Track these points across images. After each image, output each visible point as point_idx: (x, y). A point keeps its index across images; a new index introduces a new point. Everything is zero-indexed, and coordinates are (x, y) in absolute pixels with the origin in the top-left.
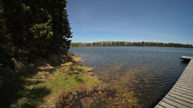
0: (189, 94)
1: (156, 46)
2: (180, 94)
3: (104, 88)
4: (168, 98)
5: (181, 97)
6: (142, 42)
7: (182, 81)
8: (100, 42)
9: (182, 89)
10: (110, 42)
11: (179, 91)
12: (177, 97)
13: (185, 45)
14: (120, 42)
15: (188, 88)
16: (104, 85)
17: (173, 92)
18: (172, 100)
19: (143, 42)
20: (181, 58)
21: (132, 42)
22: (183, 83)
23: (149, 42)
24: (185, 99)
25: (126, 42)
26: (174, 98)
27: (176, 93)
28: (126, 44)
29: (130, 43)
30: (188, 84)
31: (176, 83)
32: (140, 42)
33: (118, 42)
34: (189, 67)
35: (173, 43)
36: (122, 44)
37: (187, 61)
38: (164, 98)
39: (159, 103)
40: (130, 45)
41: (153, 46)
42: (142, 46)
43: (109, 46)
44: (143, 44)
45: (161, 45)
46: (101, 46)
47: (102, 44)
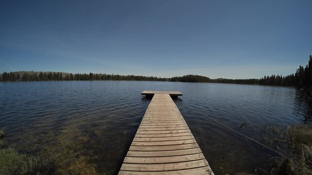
0: (159, 136)
1: (110, 80)
2: (148, 139)
3: (31, 166)
4: (134, 149)
5: (150, 143)
6: (89, 74)
7: (146, 122)
8: (17, 73)
9: (149, 132)
10: (35, 72)
11: (145, 136)
12: (145, 144)
13: (149, 77)
14: (55, 73)
15: (156, 129)
16: (31, 162)
17: (139, 139)
18: (139, 150)
19: (91, 74)
20: (142, 94)
21: (74, 73)
22: (149, 124)
23: (100, 73)
24: (156, 143)
25: (64, 73)
26: (142, 147)
27: (143, 139)
28: (64, 76)
29: (71, 74)
30: (154, 124)
31: (140, 127)
32: (87, 74)
33: (50, 73)
34: (152, 104)
35: (133, 76)
36: (57, 77)
37: (149, 97)
38: (129, 152)
39: (124, 162)
40: (70, 78)
41: (106, 80)
42: (89, 80)
43: (33, 81)
44: (91, 77)
45: (117, 78)
46: (20, 80)
47: (21, 76)
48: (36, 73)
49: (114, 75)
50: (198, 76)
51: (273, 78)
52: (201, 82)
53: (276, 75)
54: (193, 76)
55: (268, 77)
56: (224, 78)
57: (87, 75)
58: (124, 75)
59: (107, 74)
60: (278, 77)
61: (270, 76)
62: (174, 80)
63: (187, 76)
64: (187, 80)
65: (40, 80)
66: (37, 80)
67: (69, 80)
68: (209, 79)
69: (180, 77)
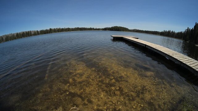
1: (63, 31)
8: (1, 37)
14: (26, 32)
19: (50, 29)
21: (39, 30)
23: (56, 28)
25: (32, 31)
28: (33, 33)
29: (37, 31)
33: (23, 33)
36: (28, 34)
40: (37, 33)
41: (61, 32)
42: (50, 33)
43: (13, 40)
44: (50, 31)
45: (68, 30)
46: (4, 41)
47: (4, 38)
48: (13, 35)
49: (66, 28)
50: (121, 27)
51: (169, 32)
52: (123, 31)
53: (171, 31)
54: (117, 27)
55: (166, 31)
56: (138, 29)
57: (48, 30)
58: (73, 28)
59: (61, 28)
60: (173, 32)
61: (167, 30)
62: (105, 29)
63: (114, 27)
64: (114, 30)
65: (17, 38)
66: (15, 39)
67: (36, 35)
68: (128, 29)
69: (109, 28)
